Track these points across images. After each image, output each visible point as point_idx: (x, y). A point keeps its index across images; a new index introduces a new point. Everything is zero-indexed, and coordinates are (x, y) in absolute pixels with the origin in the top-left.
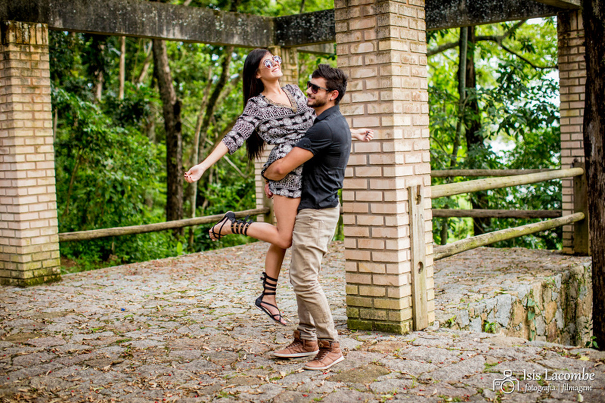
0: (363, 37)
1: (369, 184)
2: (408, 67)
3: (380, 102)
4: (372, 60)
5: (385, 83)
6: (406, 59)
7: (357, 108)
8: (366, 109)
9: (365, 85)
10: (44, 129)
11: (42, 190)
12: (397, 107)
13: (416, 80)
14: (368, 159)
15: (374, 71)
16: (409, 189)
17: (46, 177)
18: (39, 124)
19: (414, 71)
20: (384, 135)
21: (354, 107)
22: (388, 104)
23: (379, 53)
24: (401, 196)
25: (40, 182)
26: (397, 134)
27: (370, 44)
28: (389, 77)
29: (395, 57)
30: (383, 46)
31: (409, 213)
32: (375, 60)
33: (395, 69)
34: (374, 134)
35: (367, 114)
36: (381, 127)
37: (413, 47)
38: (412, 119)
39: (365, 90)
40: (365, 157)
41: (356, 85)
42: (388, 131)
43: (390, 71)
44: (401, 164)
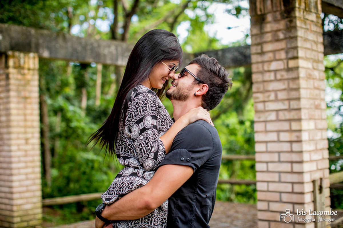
0: (275, 56)
1: (280, 177)
2: (311, 82)
3: (290, 110)
4: (282, 76)
5: (294, 94)
6: (310, 75)
7: (269, 115)
8: (277, 115)
9: (276, 96)
10: (33, 127)
11: (29, 170)
12: (304, 114)
13: (317, 92)
14: (279, 156)
15: (284, 84)
16: (314, 182)
17: (33, 161)
18: (29, 124)
19: (316, 85)
20: (293, 137)
21: (267, 114)
22: (297, 112)
23: (289, 70)
24: (308, 188)
25: (29, 164)
26: (305, 136)
27: (280, 63)
28: (298, 89)
29: (302, 73)
30: (292, 64)
31: (314, 201)
32: (286, 75)
33: (303, 83)
34: (285, 136)
35: (278, 120)
36: (291, 131)
37: (315, 65)
38: (316, 124)
39: (276, 100)
40: (276, 155)
41: (269, 96)
42: (297, 134)
43: (299, 85)
44: (307, 162)
